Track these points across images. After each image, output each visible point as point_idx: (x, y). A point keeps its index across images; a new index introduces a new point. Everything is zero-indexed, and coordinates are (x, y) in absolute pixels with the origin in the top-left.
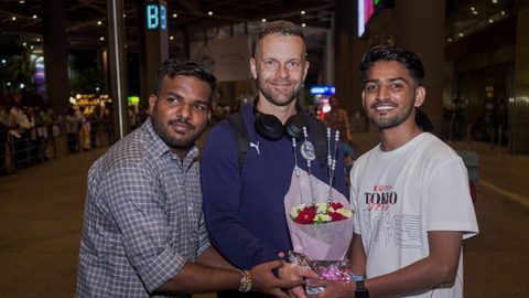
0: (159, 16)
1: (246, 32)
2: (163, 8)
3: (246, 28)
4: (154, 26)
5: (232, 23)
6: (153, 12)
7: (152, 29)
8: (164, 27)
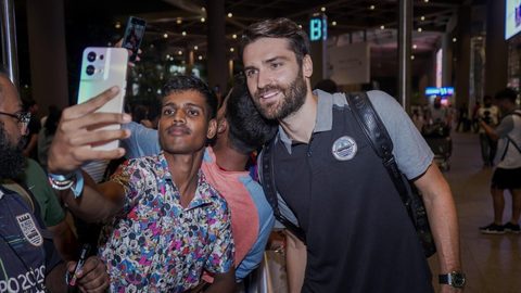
0: (322, 29)
1: (365, 38)
2: (325, 22)
3: (365, 35)
4: (317, 38)
5: (350, 31)
6: (316, 25)
7: (315, 41)
8: (325, 38)
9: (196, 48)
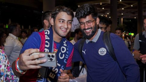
9: (108, 14)
